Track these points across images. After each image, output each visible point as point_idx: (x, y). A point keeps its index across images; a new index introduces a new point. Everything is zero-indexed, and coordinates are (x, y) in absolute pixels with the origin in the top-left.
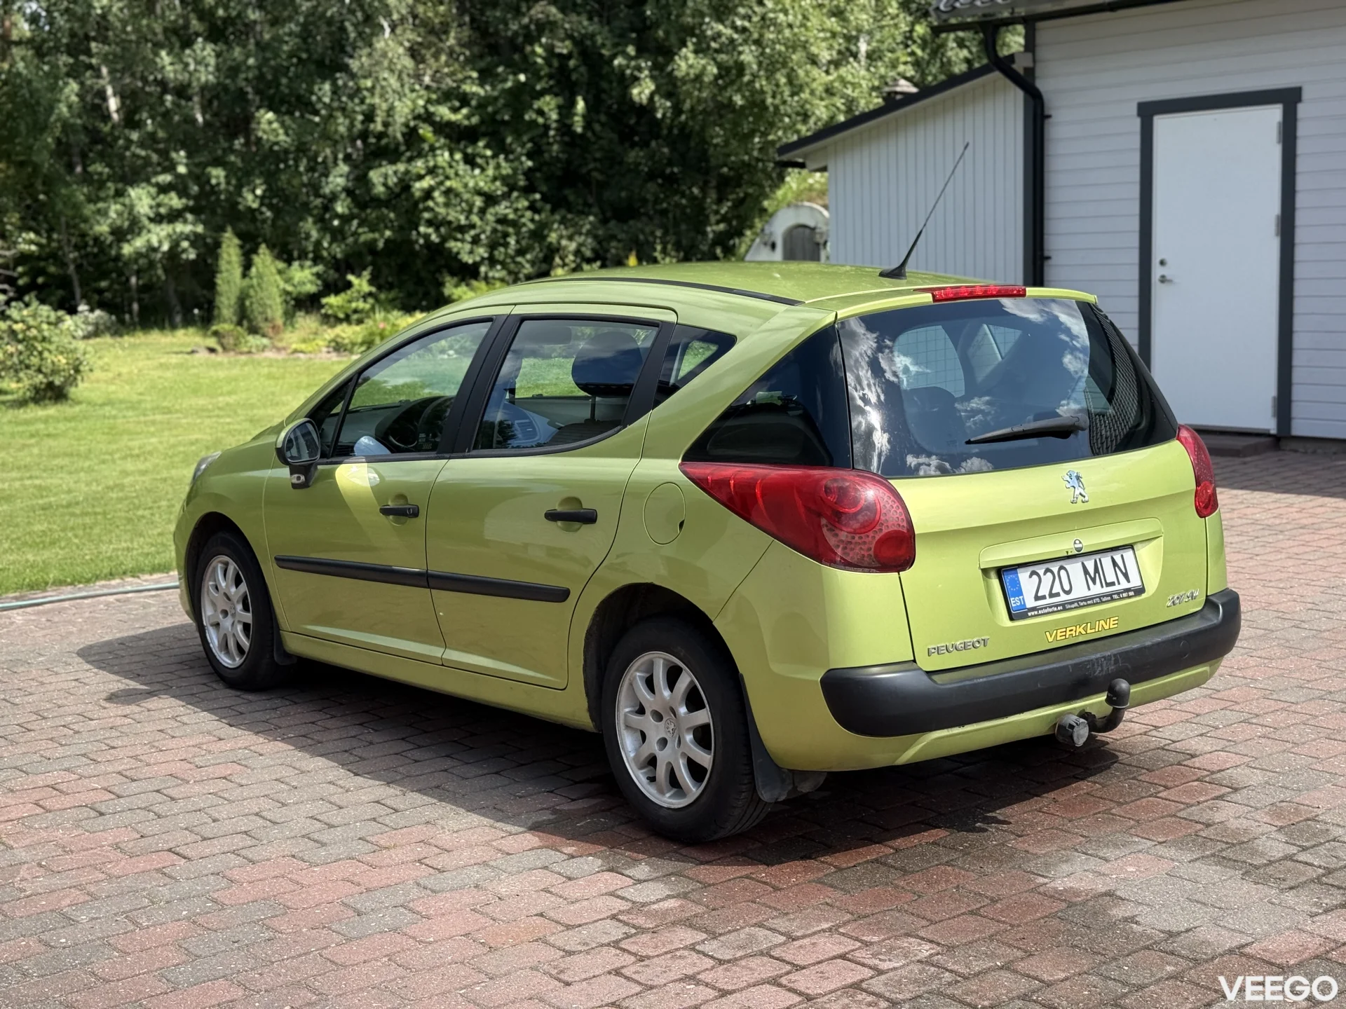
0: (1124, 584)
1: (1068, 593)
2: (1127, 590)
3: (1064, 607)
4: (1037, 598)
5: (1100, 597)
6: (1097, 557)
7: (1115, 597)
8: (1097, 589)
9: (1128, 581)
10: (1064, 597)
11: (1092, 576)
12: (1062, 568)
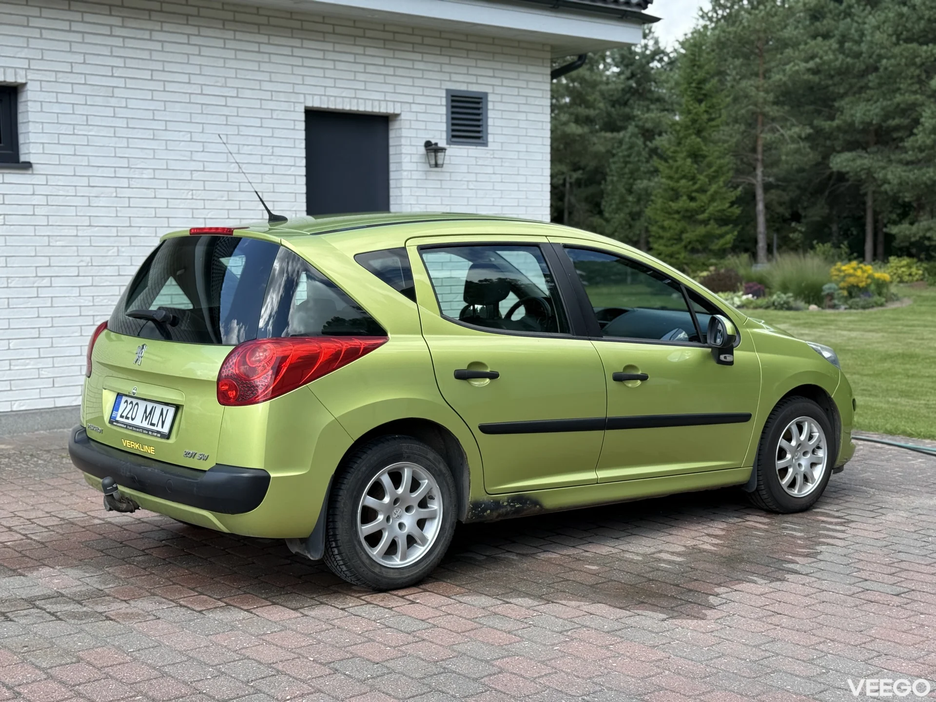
0: (159, 429)
1: (133, 419)
2: (158, 432)
3: (127, 426)
4: (122, 416)
5: (144, 429)
6: (155, 405)
7: (150, 433)
8: (145, 424)
9: (162, 427)
10: (130, 421)
11: (148, 415)
12: (137, 404)
